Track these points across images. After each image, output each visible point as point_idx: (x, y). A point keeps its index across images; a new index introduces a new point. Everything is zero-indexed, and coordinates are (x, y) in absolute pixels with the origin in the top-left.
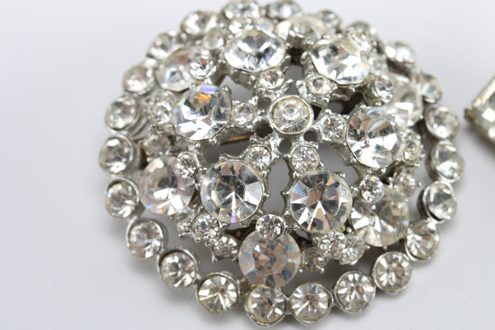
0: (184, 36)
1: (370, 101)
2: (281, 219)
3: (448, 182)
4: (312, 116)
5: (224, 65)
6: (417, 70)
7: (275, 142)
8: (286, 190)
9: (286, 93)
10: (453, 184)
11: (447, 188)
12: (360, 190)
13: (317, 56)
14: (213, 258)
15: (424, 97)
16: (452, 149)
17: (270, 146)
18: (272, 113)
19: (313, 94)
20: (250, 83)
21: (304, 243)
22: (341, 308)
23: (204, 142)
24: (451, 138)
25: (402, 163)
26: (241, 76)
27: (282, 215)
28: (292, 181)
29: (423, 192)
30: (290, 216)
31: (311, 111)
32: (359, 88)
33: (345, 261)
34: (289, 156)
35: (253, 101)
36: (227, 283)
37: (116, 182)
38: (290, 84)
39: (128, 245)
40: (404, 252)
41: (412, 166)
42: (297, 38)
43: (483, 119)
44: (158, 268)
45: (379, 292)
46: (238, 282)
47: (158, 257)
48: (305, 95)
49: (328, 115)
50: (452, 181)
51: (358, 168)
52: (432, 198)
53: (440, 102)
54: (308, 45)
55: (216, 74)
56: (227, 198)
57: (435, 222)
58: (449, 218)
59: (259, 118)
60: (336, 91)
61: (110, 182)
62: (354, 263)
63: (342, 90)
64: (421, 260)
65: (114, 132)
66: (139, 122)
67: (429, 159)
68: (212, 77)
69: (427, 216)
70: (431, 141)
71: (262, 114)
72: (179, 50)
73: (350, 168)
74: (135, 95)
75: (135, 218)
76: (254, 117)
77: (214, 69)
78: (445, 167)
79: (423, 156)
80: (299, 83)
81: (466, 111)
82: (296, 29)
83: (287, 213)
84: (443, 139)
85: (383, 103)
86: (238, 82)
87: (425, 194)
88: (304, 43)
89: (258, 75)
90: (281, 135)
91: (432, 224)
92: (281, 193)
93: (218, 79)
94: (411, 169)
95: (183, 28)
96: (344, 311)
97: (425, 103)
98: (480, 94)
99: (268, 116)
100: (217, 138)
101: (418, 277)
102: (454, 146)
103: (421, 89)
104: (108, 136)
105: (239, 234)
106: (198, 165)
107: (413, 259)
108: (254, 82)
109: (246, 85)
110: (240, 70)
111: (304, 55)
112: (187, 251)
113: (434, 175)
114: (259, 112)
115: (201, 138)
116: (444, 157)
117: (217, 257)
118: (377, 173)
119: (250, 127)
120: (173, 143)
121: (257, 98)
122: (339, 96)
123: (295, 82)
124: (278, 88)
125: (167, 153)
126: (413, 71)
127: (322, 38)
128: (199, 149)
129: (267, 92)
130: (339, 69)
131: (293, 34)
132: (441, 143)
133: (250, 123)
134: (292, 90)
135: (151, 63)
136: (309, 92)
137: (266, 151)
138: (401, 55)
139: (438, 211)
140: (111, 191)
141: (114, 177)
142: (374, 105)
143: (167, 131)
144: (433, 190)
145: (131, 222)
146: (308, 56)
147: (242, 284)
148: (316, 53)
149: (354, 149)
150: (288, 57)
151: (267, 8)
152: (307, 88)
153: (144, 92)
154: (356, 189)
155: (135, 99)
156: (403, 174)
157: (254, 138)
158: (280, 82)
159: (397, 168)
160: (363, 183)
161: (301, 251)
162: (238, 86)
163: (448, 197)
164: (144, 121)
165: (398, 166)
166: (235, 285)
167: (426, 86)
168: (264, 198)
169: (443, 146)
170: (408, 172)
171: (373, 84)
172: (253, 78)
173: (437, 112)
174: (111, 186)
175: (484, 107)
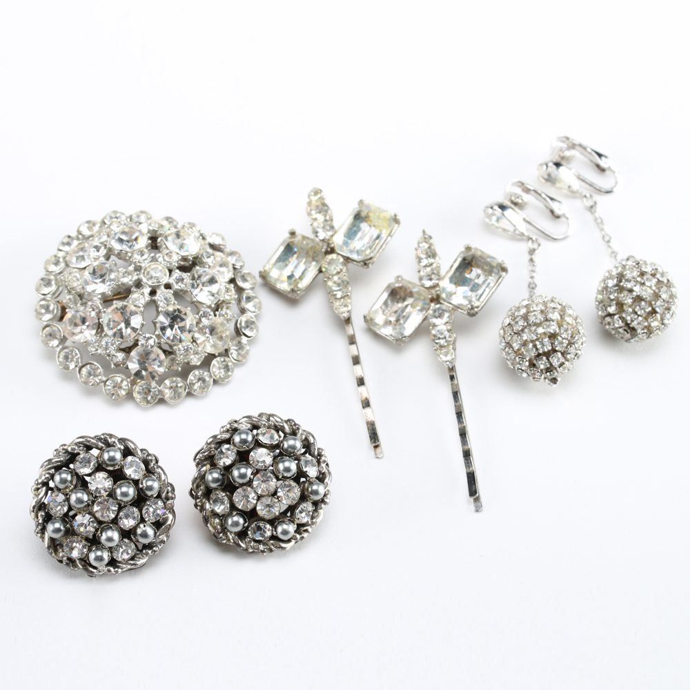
0: (80, 236)
1: (201, 265)
2: (154, 337)
3: (252, 315)
4: (168, 274)
5: (111, 248)
6: (227, 250)
7: (147, 290)
8: (155, 319)
9: (151, 262)
10: (255, 316)
11: (252, 318)
12: (200, 317)
13: (167, 240)
14: (113, 366)
15: (233, 265)
16: (254, 295)
17: (143, 293)
18: (144, 273)
19: (168, 262)
20: (128, 258)
21: (167, 353)
22: (193, 392)
23: (103, 294)
24: (252, 289)
25: (223, 301)
26: (122, 254)
27: (154, 334)
28: (158, 313)
29: (237, 321)
30: (159, 335)
31: (167, 271)
32: (194, 258)
33: (193, 363)
34: (156, 298)
35: (131, 268)
36: (122, 381)
37: (47, 326)
38: (152, 257)
39: (58, 363)
40: (229, 357)
41: (230, 303)
42: (154, 230)
43: (271, 277)
44: (78, 374)
45: (215, 382)
46: (129, 380)
47: (78, 369)
48: (163, 262)
49: (177, 273)
50: (255, 314)
51: (197, 304)
52: (243, 324)
53: (243, 268)
54: (161, 234)
55: (106, 254)
56: (119, 328)
57: (246, 338)
58: (254, 336)
59: (135, 278)
60: (181, 260)
61: (43, 326)
62: (199, 364)
63: (184, 259)
64: (239, 362)
65: (43, 297)
66: (58, 289)
67: (239, 301)
68: (104, 256)
69: (241, 335)
70: (240, 290)
71: (137, 275)
72: (79, 244)
73: (192, 305)
74: (53, 273)
75: (61, 347)
76: (132, 277)
77: (105, 251)
78: (249, 306)
79: (236, 296)
80: (158, 256)
81: (260, 272)
82: (153, 225)
83: (157, 333)
84: (247, 290)
85: (209, 266)
86: (120, 259)
87: (239, 321)
88: (158, 233)
89: (132, 253)
90: (150, 286)
91: (244, 340)
92: (153, 322)
93: (107, 257)
94: (229, 305)
95: (79, 232)
96: (195, 393)
97: (235, 269)
98: (268, 262)
99: (141, 276)
100: (111, 291)
101: (238, 373)
102: (254, 293)
103: (232, 260)
104: (40, 299)
105: (127, 350)
106: (101, 308)
107: (234, 361)
108: (130, 257)
109: (125, 260)
110: (121, 250)
111: (159, 240)
112: (95, 363)
113: (243, 311)
114: (135, 274)
115: (101, 292)
116: (249, 299)
117: (115, 364)
118: (209, 307)
119: (130, 283)
120: (81, 299)
121: (133, 266)
122: (182, 263)
123: (155, 255)
124: (146, 259)
125: (79, 305)
126: (225, 250)
127: (169, 230)
128: (100, 299)
129: (139, 262)
130: (181, 247)
131: (151, 228)
132: (246, 291)
133: (131, 280)
134: (154, 259)
135: (61, 254)
136: (164, 260)
137: (142, 296)
138: (217, 241)
139: (247, 332)
140: (45, 331)
141: (45, 323)
142: (204, 267)
143: (78, 290)
144: (243, 319)
145: (58, 349)
146: (162, 240)
147: (131, 381)
148: (166, 238)
149: (194, 293)
150: (150, 241)
151: (131, 218)
152: (163, 257)
153: (59, 271)
154: (197, 316)
155: (54, 275)
156: (224, 309)
157: (133, 289)
158: (146, 256)
159: (221, 306)
160: (201, 312)
161: (166, 358)
162: (120, 261)
163: (253, 323)
164: (61, 289)
165: (221, 303)
166: (127, 382)
167: (235, 258)
168: (143, 325)
169: (248, 293)
170: (227, 308)
171: (202, 255)
172: (130, 254)
173: (242, 273)
174: (44, 328)
175: (271, 269)
